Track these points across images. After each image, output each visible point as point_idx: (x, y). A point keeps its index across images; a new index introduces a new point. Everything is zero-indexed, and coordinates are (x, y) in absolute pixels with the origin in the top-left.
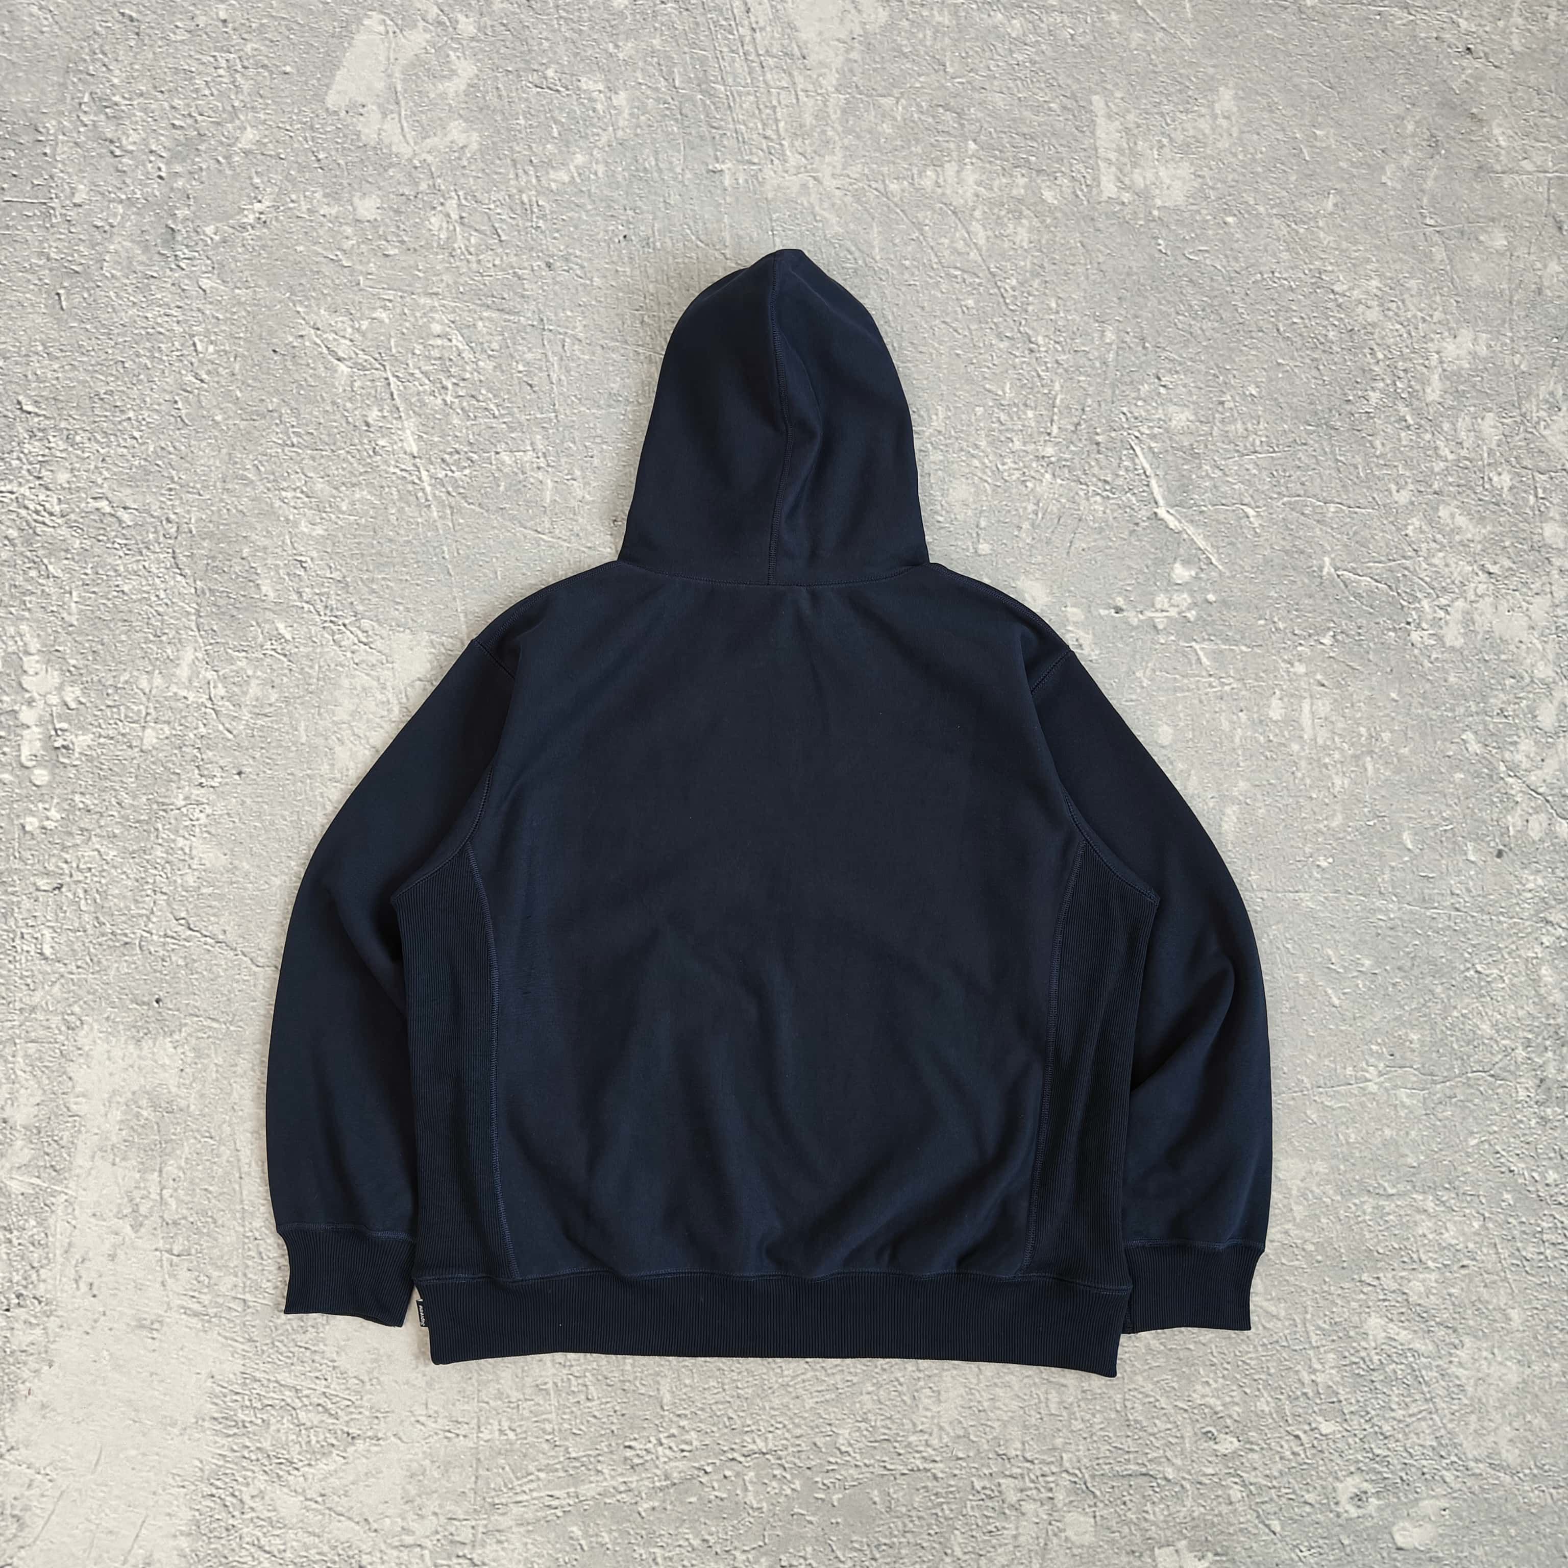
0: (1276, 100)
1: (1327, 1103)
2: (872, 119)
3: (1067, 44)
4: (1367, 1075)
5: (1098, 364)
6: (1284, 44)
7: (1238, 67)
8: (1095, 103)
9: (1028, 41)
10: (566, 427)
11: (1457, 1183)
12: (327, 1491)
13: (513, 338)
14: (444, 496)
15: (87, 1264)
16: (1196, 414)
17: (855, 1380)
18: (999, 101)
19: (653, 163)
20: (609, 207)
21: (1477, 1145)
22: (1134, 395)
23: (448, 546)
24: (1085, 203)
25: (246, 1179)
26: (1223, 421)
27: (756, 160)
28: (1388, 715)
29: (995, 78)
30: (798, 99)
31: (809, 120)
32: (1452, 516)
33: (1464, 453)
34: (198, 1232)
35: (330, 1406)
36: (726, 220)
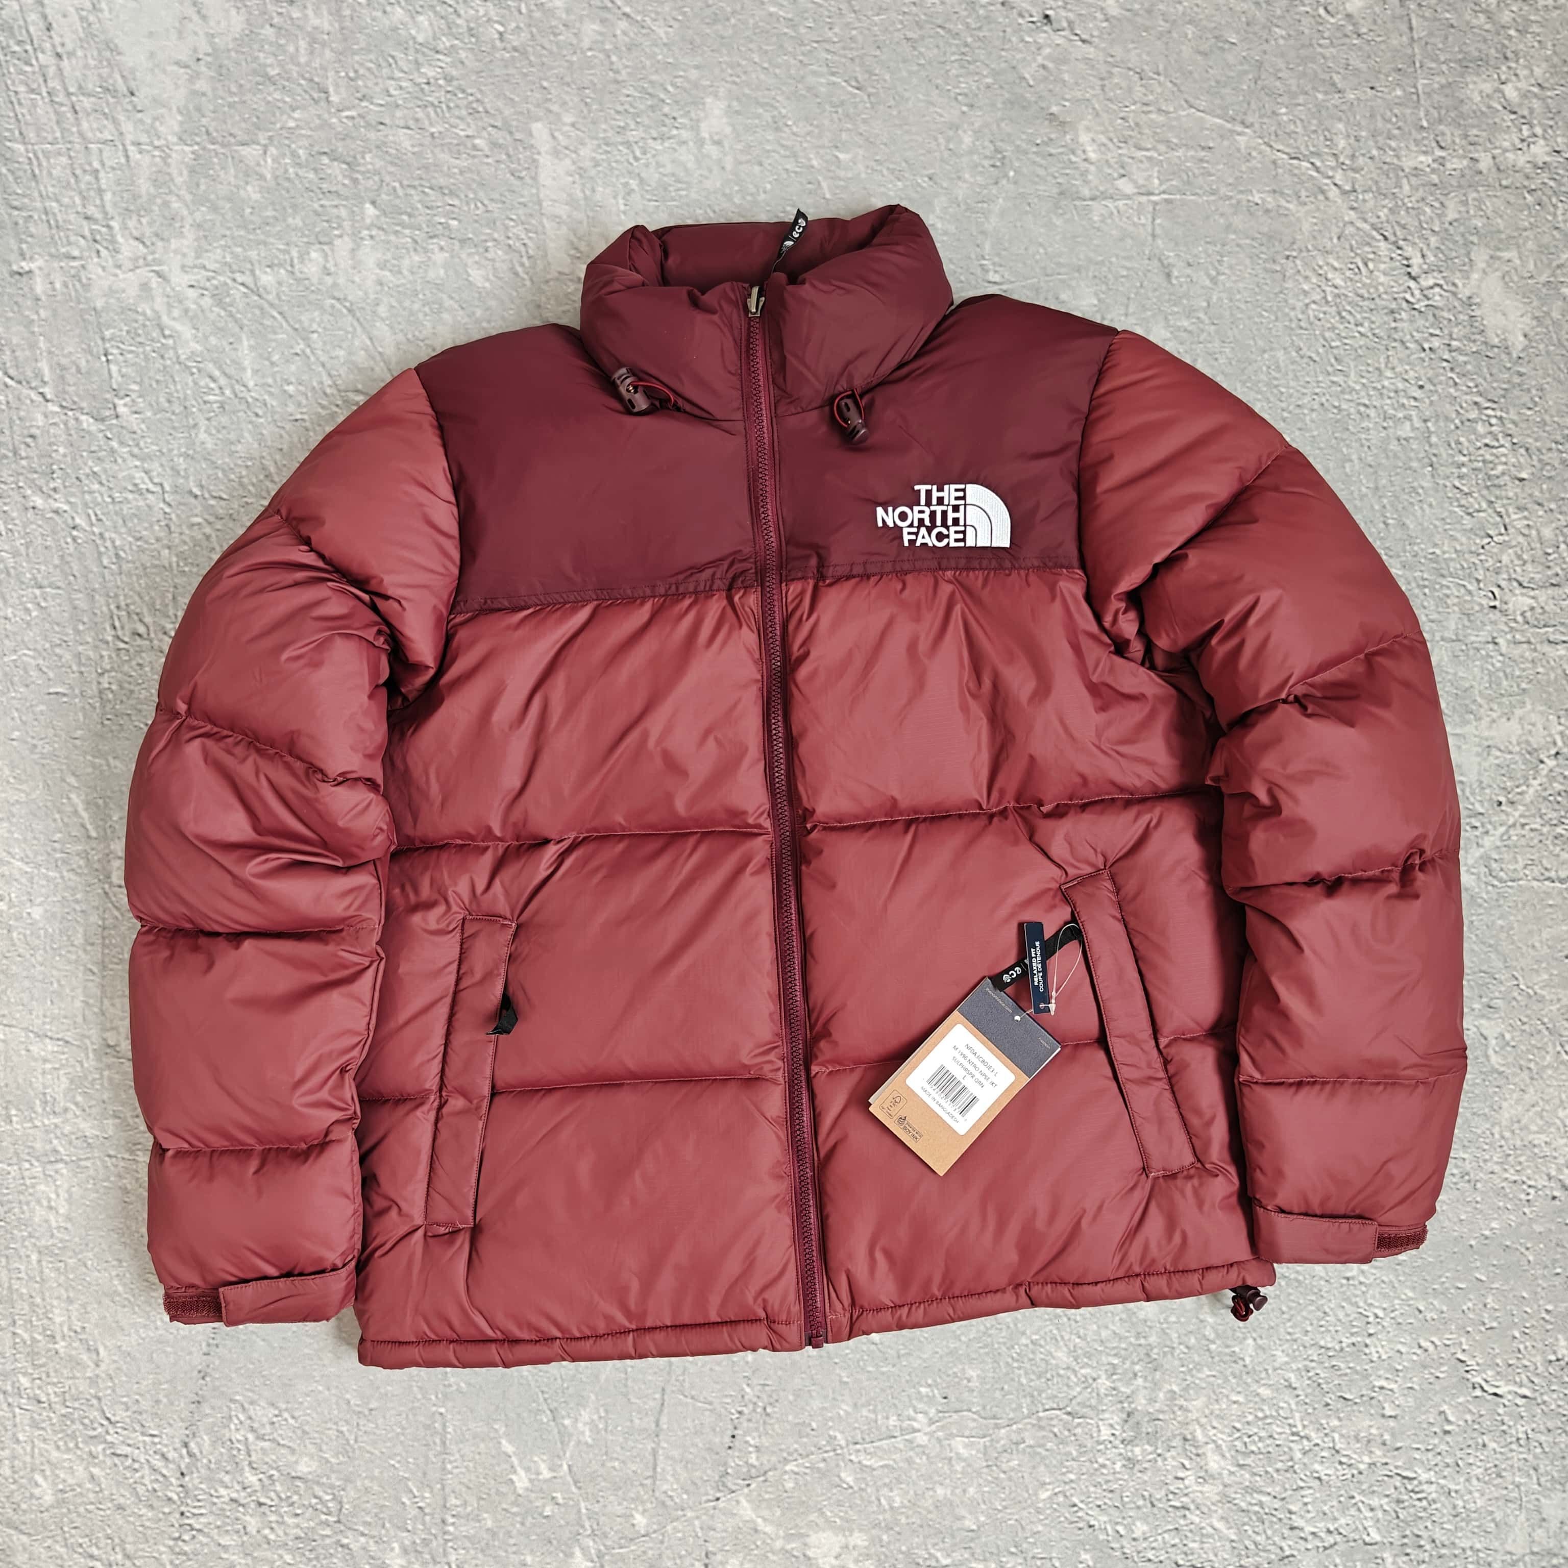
0: (784, 111)
1: (865, 1462)
2: (232, 180)
3: (494, 47)
4: (916, 1425)
6: (794, 27)
7: (732, 68)
8: (535, 133)
9: (441, 47)
11: (1025, 1546)
18: (405, 140)
21: (1050, 1498)
24: (528, 283)
27: (76, 253)
29: (398, 106)
30: (127, 157)
31: (144, 186)
36: (41, 345)
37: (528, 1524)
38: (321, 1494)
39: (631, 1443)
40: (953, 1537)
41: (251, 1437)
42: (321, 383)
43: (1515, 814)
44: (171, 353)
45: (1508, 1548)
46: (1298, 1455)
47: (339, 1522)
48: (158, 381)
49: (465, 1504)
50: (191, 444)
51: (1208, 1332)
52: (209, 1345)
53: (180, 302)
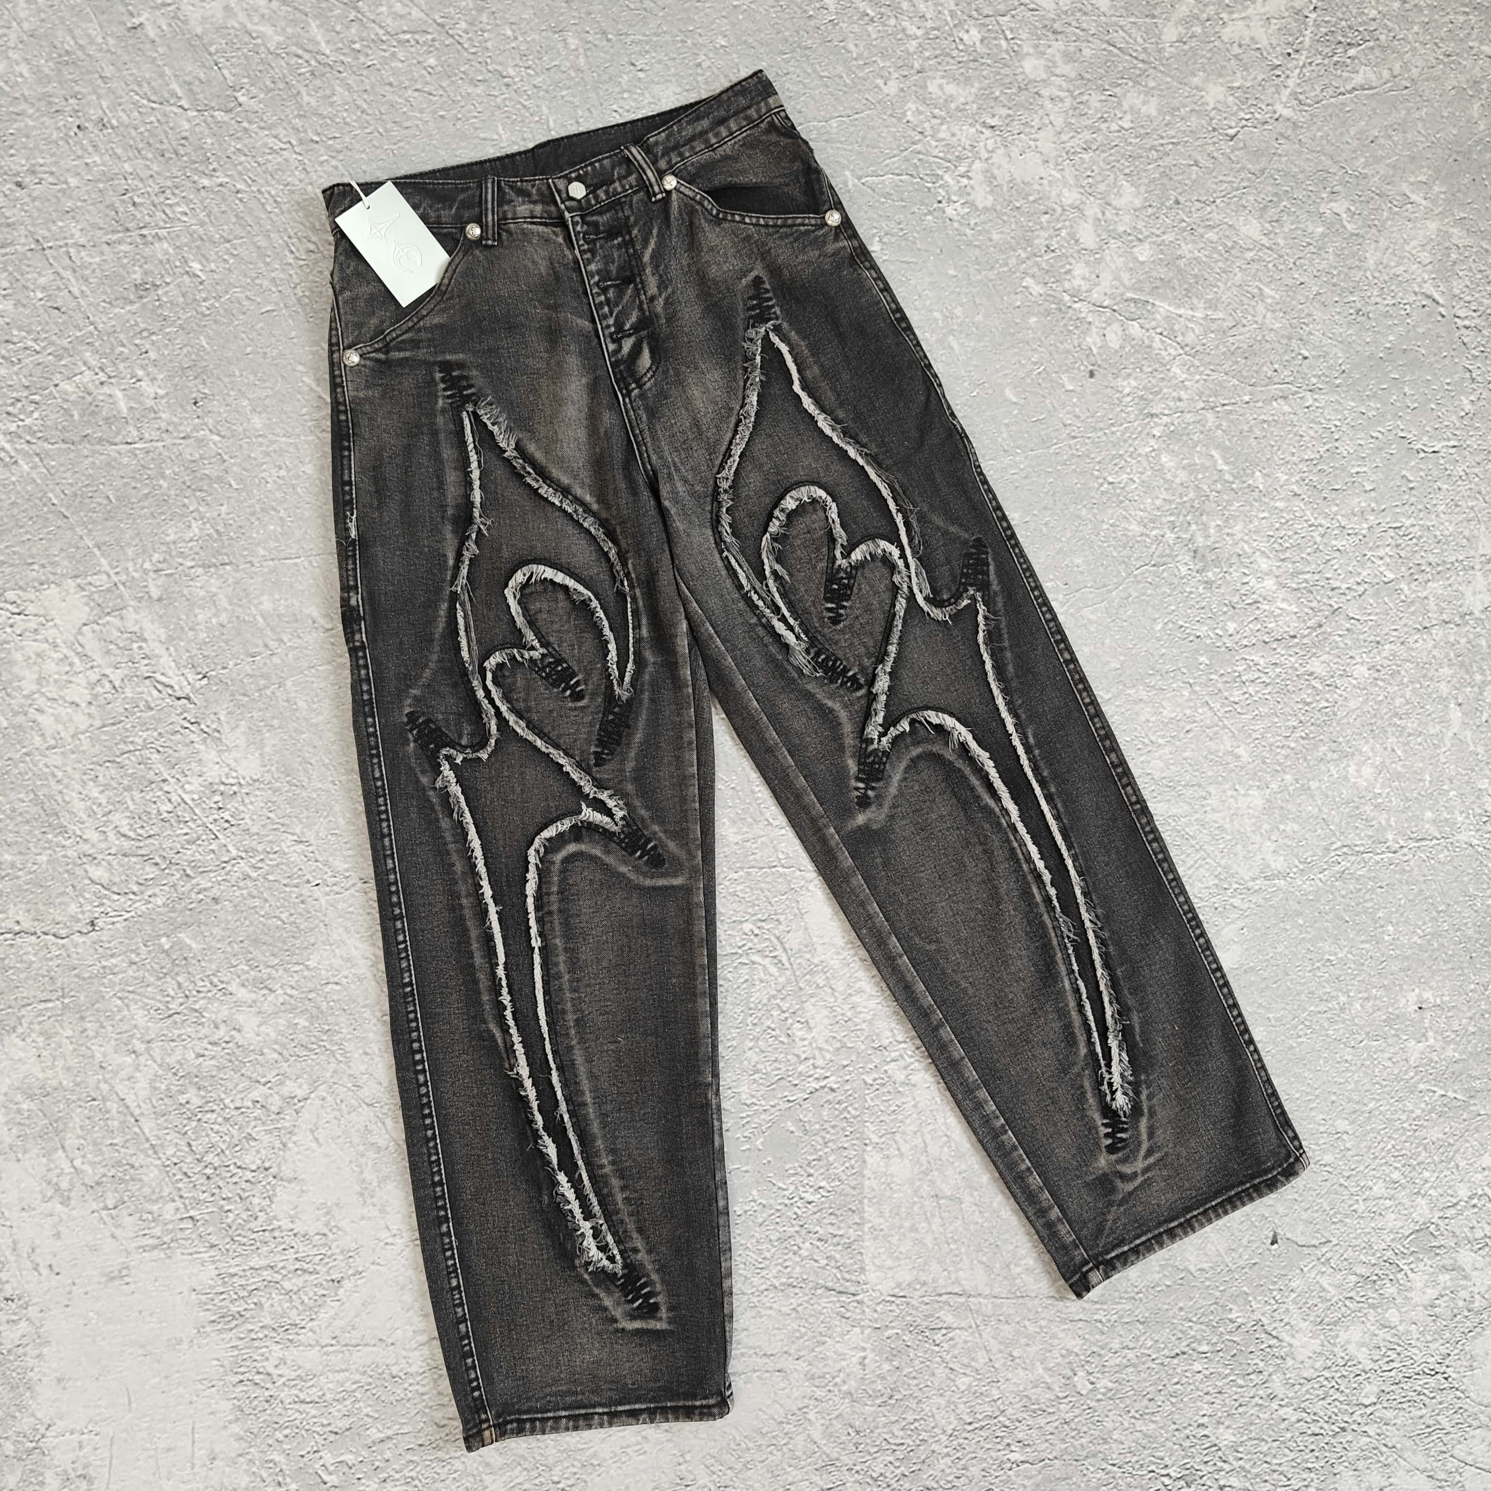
5: (573, 74)
10: (109, 334)
11: (1158, 666)
12: (338, 1333)
13: (19, 270)
14: (26, 447)
15: (38, 1251)
16: (680, 85)
17: (735, 1043)
19: (72, 43)
20: (50, 103)
21: (1163, 628)
22: (618, 89)
23: (52, 491)
25: (142, 1119)
26: (706, 82)
28: (953, 292)
32: (941, 87)
33: (929, 24)
34: (122, 1181)
35: (306, 1266)
36: (168, 72)
43: (1302, 58)
44: (263, 49)
45: (1481, 552)
46: (1319, 539)
51: (1228, 477)
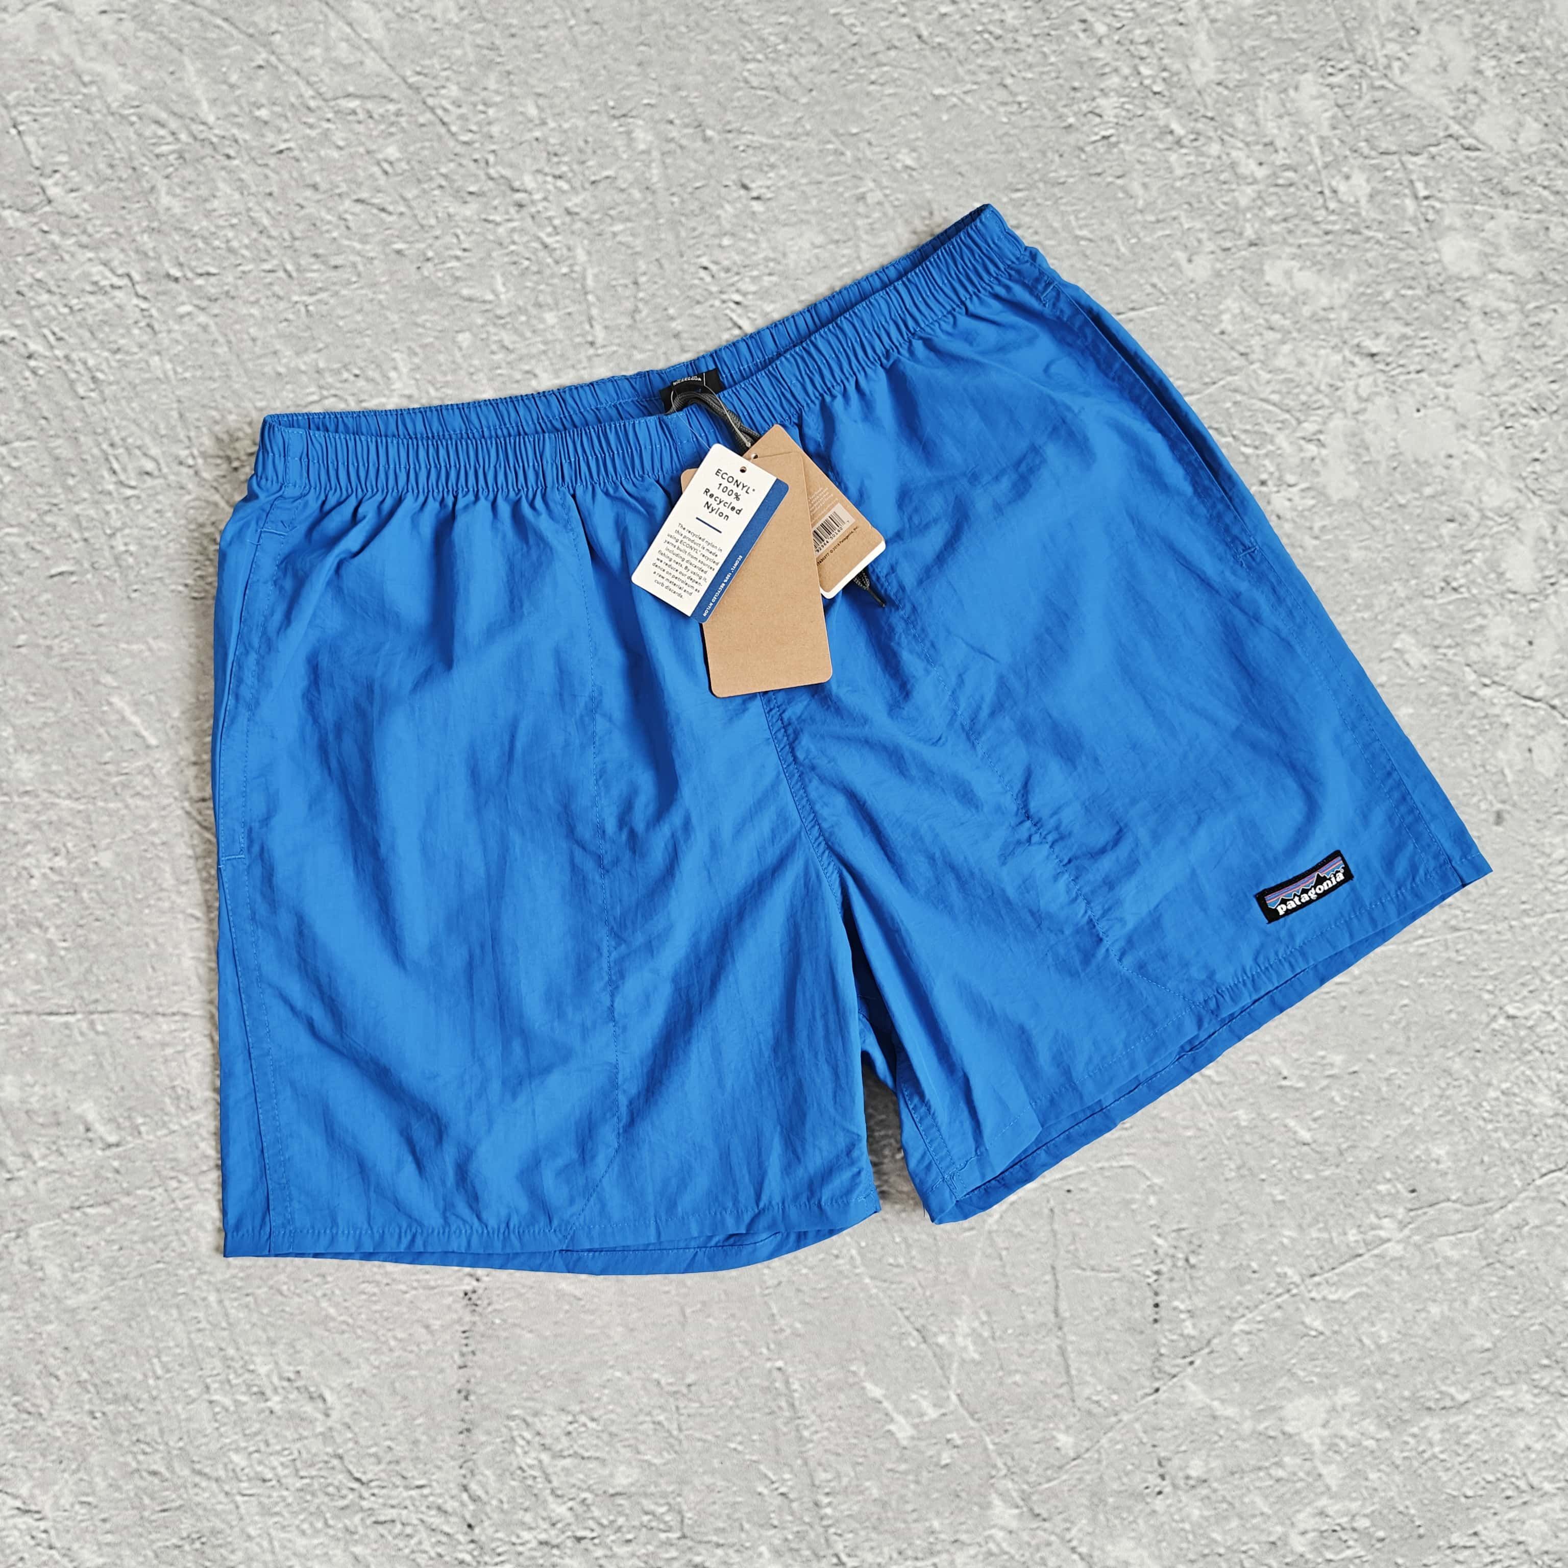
37: (924, 1481)
38: (652, 1507)
39: (1030, 1347)
40: (1465, 1363)
41: (545, 1457)
42: (301, 96)
47: (684, 1537)
48: (90, 144)
49: (838, 1476)
50: (154, 214)
52: (463, 1355)
53: (94, 36)
